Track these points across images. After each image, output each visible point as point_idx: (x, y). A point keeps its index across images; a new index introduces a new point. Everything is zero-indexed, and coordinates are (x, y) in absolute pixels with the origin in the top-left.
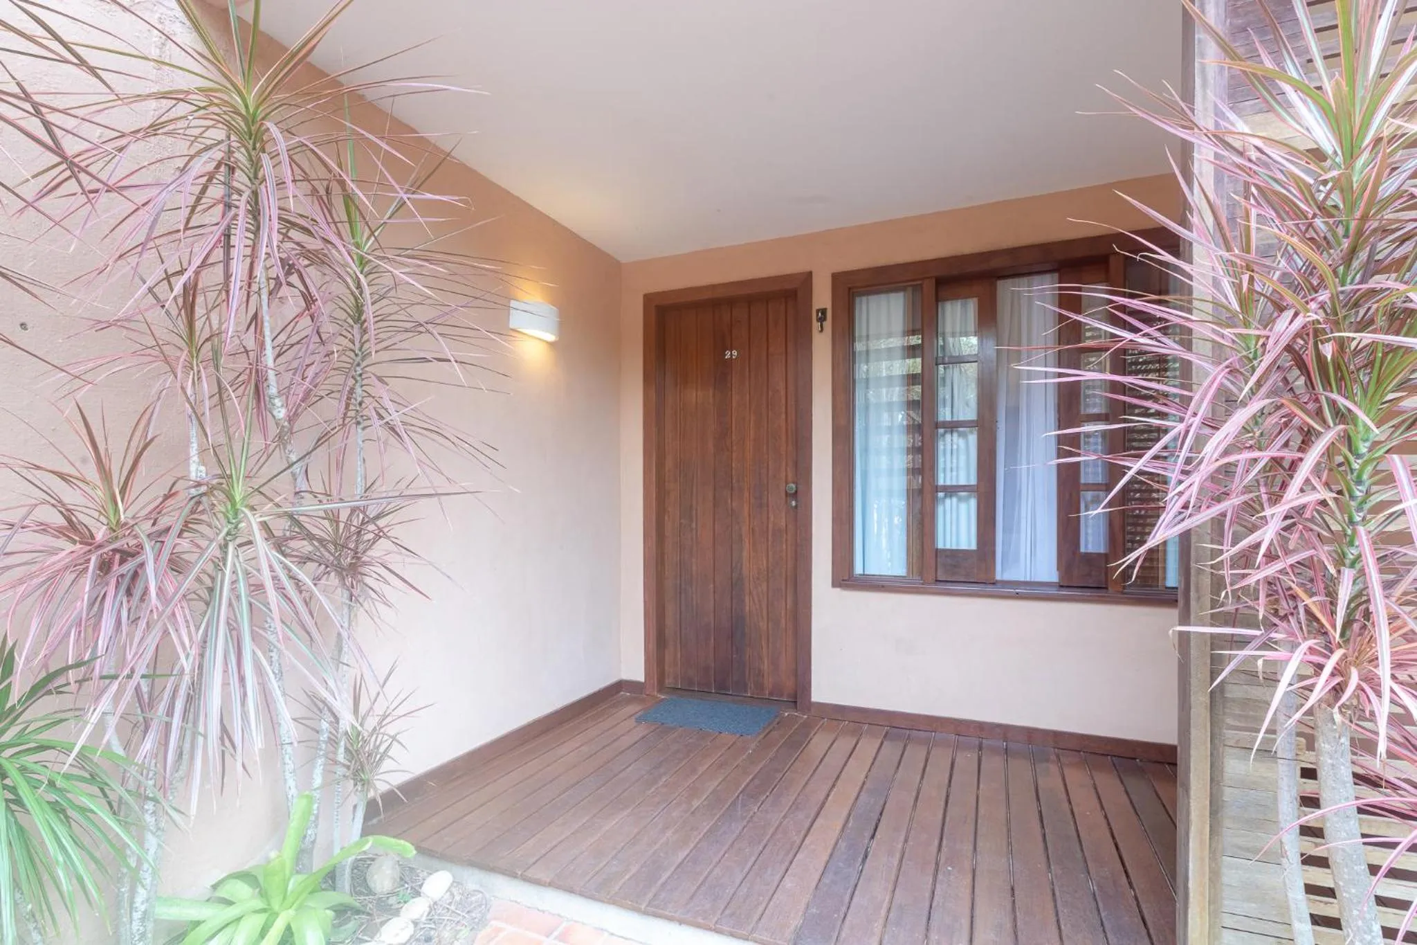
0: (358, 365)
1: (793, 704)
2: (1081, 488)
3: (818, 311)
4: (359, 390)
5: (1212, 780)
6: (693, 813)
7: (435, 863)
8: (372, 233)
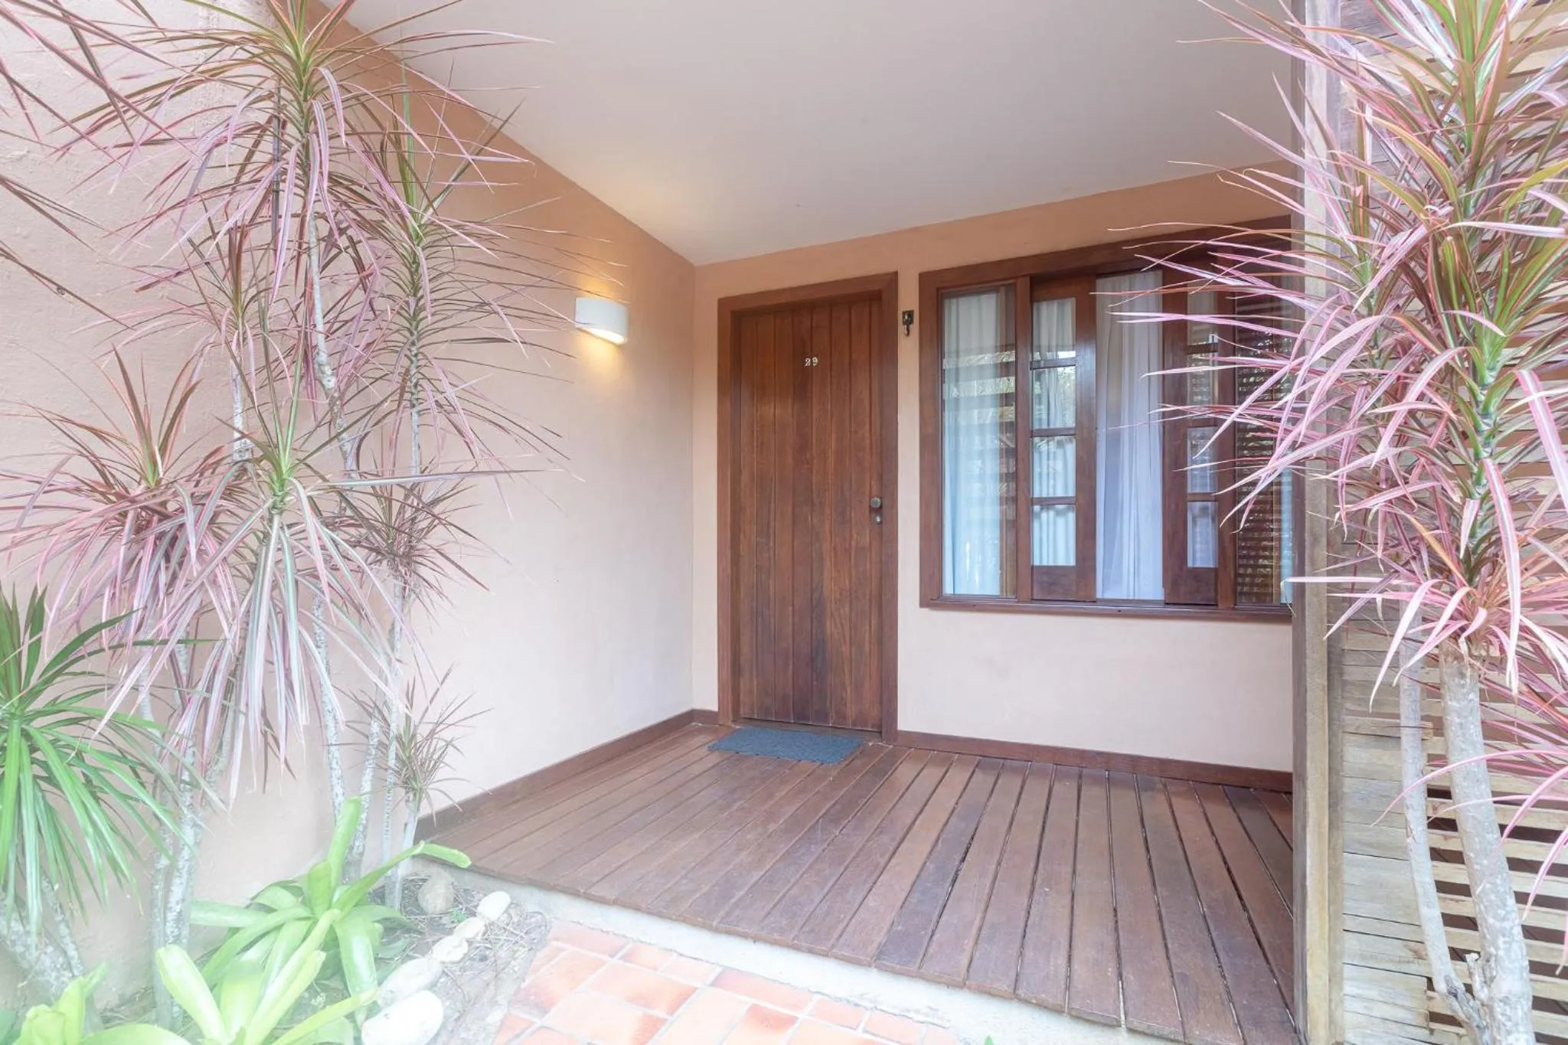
0: (413, 344)
1: (878, 735)
2: (1189, 498)
3: (904, 313)
4: (413, 371)
5: (1330, 768)
6: (769, 836)
7: (491, 883)
8: (430, 204)
